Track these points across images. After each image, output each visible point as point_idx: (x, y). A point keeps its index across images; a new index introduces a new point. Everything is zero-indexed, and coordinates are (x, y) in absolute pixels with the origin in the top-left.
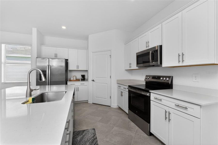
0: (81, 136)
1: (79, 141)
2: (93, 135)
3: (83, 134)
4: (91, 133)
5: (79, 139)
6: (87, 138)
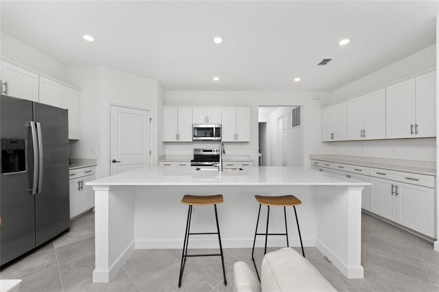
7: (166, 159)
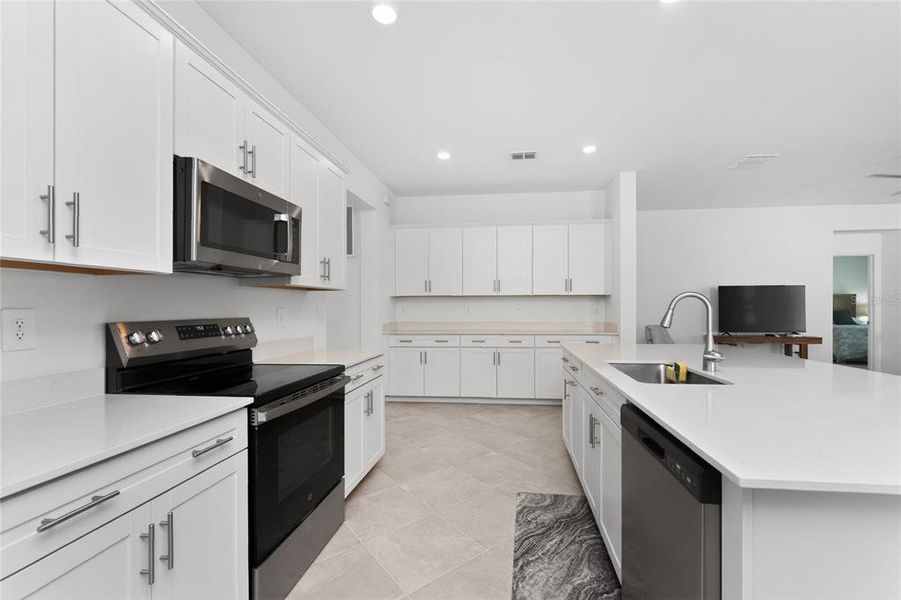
0: (577, 581)
1: (580, 563)
2: (529, 570)
3: (574, 589)
4: (536, 583)
5: (586, 571)
6: (553, 568)
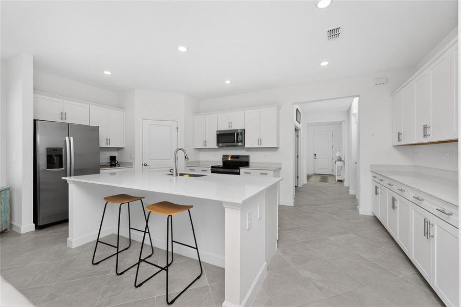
7: (199, 165)
